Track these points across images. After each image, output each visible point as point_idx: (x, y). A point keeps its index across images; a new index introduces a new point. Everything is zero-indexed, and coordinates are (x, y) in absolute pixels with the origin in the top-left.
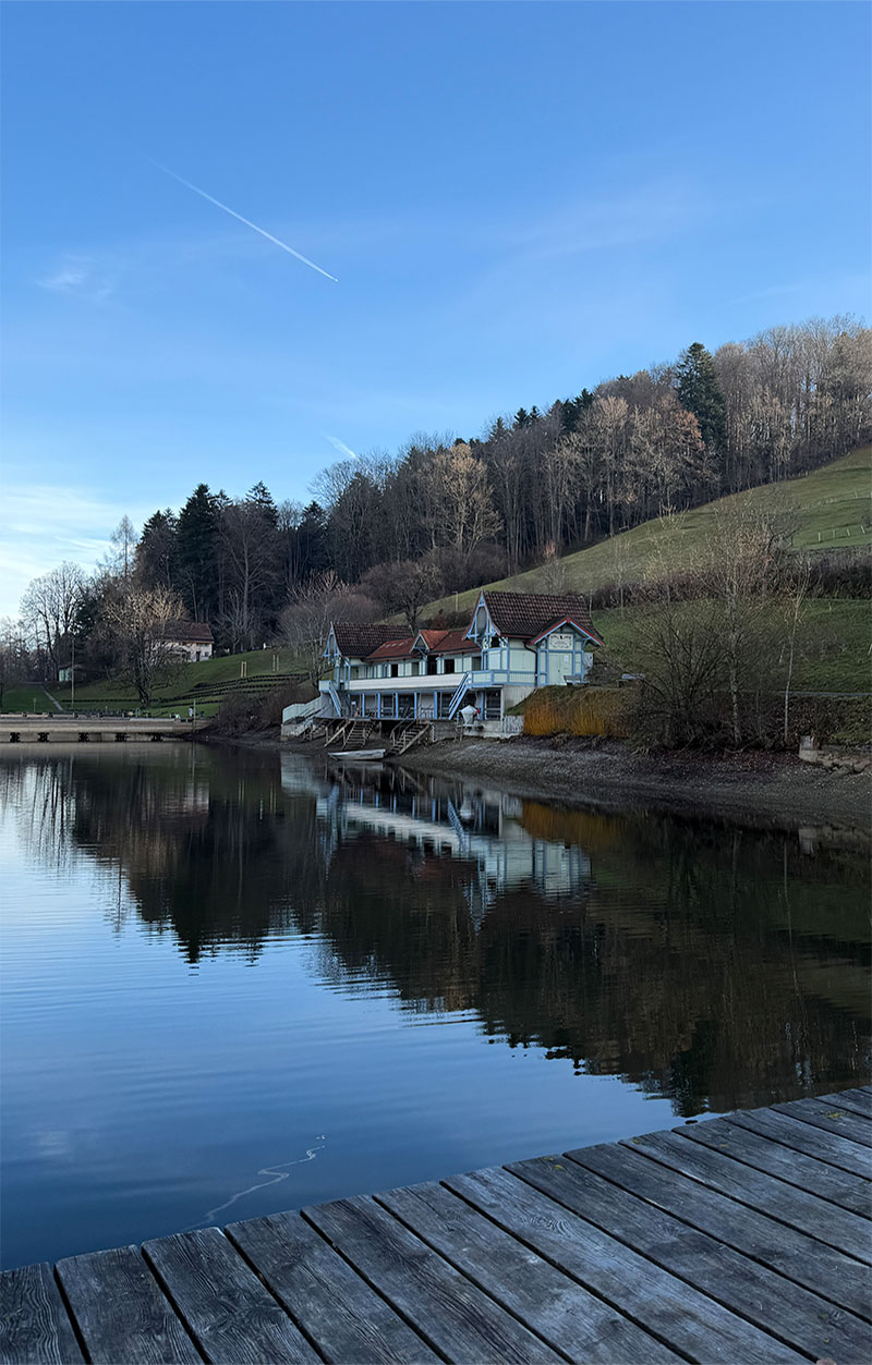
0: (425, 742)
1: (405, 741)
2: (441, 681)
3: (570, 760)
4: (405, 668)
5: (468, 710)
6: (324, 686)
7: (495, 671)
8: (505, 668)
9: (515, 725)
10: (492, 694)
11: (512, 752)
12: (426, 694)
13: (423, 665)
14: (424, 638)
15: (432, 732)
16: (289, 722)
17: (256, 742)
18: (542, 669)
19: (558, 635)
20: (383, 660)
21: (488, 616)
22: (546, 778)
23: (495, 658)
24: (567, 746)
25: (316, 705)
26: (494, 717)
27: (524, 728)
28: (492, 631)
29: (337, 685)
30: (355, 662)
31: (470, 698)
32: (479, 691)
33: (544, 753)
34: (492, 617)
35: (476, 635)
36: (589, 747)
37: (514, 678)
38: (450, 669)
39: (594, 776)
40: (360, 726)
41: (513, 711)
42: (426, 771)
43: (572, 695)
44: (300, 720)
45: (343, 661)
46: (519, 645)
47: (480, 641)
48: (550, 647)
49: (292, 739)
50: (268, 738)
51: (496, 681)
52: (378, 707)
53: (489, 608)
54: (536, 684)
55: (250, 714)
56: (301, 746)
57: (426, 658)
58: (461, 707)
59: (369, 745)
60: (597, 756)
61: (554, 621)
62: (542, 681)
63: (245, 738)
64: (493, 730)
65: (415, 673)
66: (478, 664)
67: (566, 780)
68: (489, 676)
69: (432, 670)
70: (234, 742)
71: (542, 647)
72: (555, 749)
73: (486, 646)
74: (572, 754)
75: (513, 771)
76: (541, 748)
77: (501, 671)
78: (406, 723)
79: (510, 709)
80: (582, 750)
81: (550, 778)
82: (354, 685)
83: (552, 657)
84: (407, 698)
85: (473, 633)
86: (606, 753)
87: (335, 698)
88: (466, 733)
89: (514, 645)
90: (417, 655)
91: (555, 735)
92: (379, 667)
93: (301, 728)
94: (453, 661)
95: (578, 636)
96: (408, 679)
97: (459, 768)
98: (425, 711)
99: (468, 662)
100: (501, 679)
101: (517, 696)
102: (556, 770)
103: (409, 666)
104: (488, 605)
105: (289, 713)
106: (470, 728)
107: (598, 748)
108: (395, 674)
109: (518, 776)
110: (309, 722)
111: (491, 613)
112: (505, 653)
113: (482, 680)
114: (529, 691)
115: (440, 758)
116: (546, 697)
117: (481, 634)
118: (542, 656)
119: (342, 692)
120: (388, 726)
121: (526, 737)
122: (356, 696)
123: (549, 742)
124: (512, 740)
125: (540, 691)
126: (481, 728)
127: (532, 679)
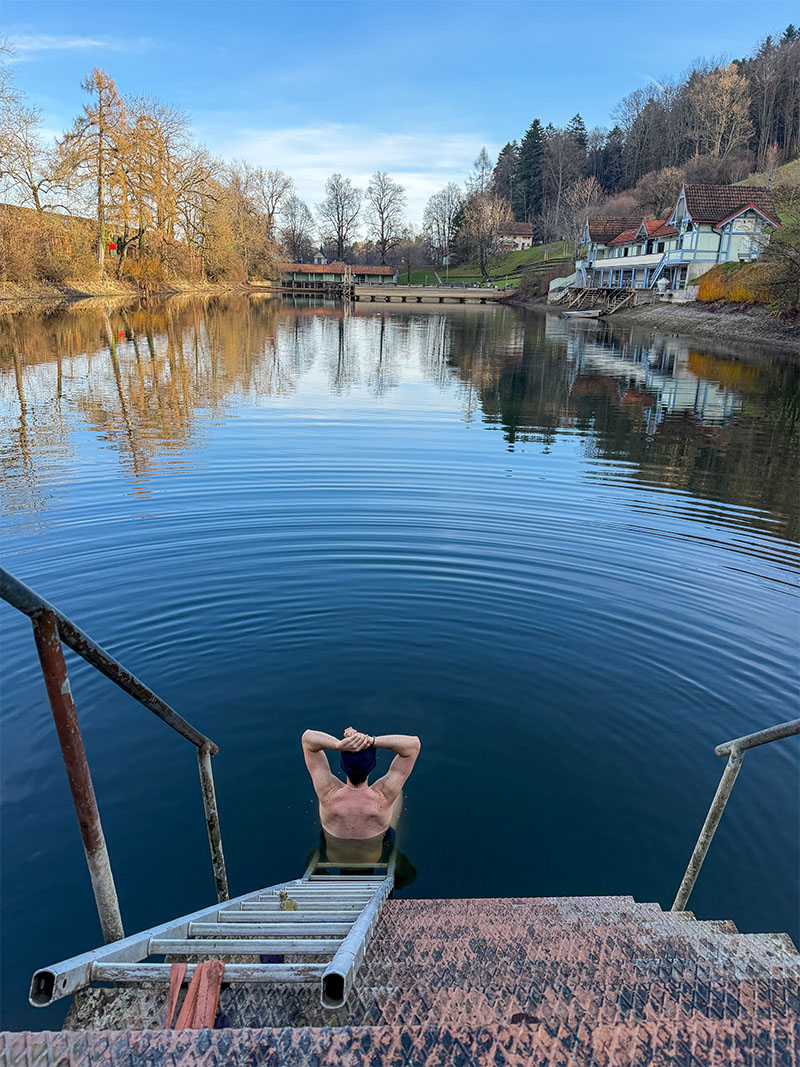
0: (630, 306)
1: (616, 304)
2: (655, 259)
3: (718, 321)
4: (633, 250)
5: (663, 281)
6: (579, 264)
7: (687, 251)
8: (694, 248)
9: (692, 292)
10: (682, 269)
11: (682, 313)
12: (639, 270)
13: (644, 247)
14: (645, 226)
15: (636, 298)
16: (554, 291)
17: (533, 306)
18: (724, 248)
19: (742, 220)
20: (619, 244)
21: (686, 206)
22: (696, 333)
23: (688, 239)
24: (722, 309)
25: (572, 278)
26: (681, 286)
27: (699, 295)
28: (688, 218)
29: (587, 264)
30: (601, 247)
31: (668, 272)
32: (674, 268)
33: (703, 314)
34: (688, 207)
35: (676, 222)
36: (737, 310)
37: (700, 256)
38: (661, 250)
40: (591, 293)
41: (693, 282)
43: (740, 269)
44: (560, 289)
45: (593, 247)
46: (708, 228)
47: (679, 226)
48: (734, 230)
49: (554, 303)
50: (541, 302)
51: (684, 258)
52: (610, 278)
53: (687, 200)
54: (717, 261)
55: (535, 285)
57: (646, 241)
58: (658, 279)
59: (594, 306)
60: (740, 317)
61: (741, 207)
62: (723, 258)
63: (529, 302)
64: (679, 297)
65: (638, 254)
67: (710, 335)
68: (679, 254)
69: (649, 251)
70: (522, 304)
71: (727, 231)
72: (713, 312)
73: (683, 231)
74: (723, 315)
76: (703, 310)
77: (690, 251)
80: (731, 313)
82: (598, 264)
83: (733, 237)
84: (629, 272)
85: (674, 220)
86: (749, 315)
87: (584, 273)
88: (662, 299)
89: (703, 229)
90: (640, 239)
91: (716, 301)
92: (617, 250)
93: (560, 295)
94: (663, 244)
95: (759, 220)
96: (636, 259)
99: (674, 244)
100: (688, 256)
101: (697, 271)
102: (706, 327)
103: (635, 248)
104: (687, 196)
105: (554, 284)
106: (662, 295)
107: (744, 312)
108: (626, 255)
109: (679, 331)
110: (566, 291)
111: (688, 203)
112: (695, 235)
113: (678, 257)
114: (706, 268)
116: (725, 271)
117: (680, 221)
118: (726, 238)
119: (589, 269)
121: (699, 304)
122: (598, 272)
123: (711, 306)
124: (687, 305)
125: (718, 266)
126: (671, 295)
127: (713, 256)
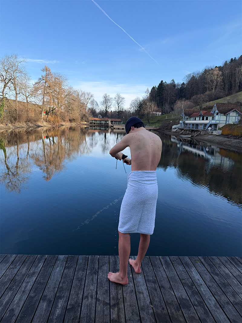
0: (200, 134)
1: (195, 134)
2: (205, 122)
3: (231, 141)
4: (197, 119)
6: (181, 122)
7: (216, 120)
8: (219, 120)
9: (220, 132)
10: (216, 125)
11: (218, 138)
12: (201, 124)
13: (201, 118)
14: (202, 112)
15: (202, 132)
16: (173, 129)
18: (228, 120)
19: (232, 113)
20: (193, 117)
21: (216, 108)
22: (225, 144)
23: (217, 117)
24: (231, 138)
25: (179, 125)
26: (215, 130)
27: (222, 133)
28: (217, 111)
29: (183, 122)
30: (187, 117)
31: (211, 126)
32: (213, 124)
33: (225, 139)
35: (213, 112)
36: (236, 138)
37: (221, 122)
38: (207, 119)
39: (236, 145)
40: (187, 130)
41: (220, 129)
42: (199, 140)
43: (234, 126)
44: (175, 128)
45: (185, 117)
46: (223, 115)
47: (214, 114)
48: (230, 115)
49: (174, 132)
50: (169, 131)
51: (217, 122)
52: (191, 126)
53: (217, 107)
54: (226, 123)
55: (166, 126)
56: (175, 134)
57: (202, 116)
58: (208, 127)
59: (188, 134)
60: (238, 140)
61: (232, 109)
62: (227, 123)
63: (165, 131)
64: (215, 133)
65: (199, 120)
66: (213, 119)
67: (230, 145)
68: (215, 121)
69: (203, 119)
70: (163, 132)
71: (228, 115)
72: (228, 138)
74: (232, 140)
75: (218, 142)
77: (218, 120)
78: (196, 130)
79: (219, 129)
80: (235, 139)
81: (226, 144)
82: (187, 122)
83: (231, 117)
84: (197, 125)
85: (212, 112)
86: (240, 140)
87: (183, 124)
88: (209, 133)
89: (221, 115)
90: (200, 116)
91: (229, 135)
93: (176, 130)
95: (237, 113)
96: (198, 121)
97: (206, 140)
98: (201, 128)
99: (211, 118)
100: (218, 122)
101: (221, 126)
102: (228, 143)
103: (198, 118)
104: (217, 106)
105: (173, 127)
106: (210, 132)
108: (195, 120)
109: (219, 143)
112: (219, 116)
113: (213, 122)
114: (224, 125)
115: (202, 138)
116: (228, 126)
117: (214, 112)
118: (228, 117)
119: (184, 123)
120: (192, 131)
121: (222, 135)
122: (187, 124)
123: (227, 136)
124: (219, 135)
125: (227, 125)
126: (212, 132)
127: (225, 122)
